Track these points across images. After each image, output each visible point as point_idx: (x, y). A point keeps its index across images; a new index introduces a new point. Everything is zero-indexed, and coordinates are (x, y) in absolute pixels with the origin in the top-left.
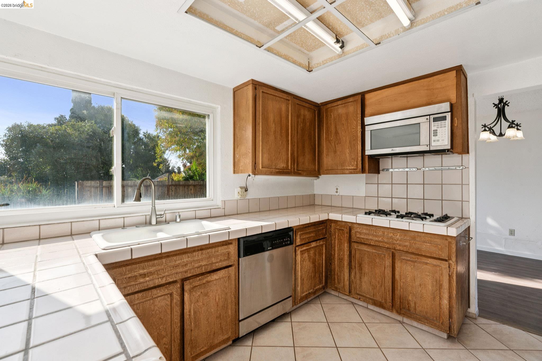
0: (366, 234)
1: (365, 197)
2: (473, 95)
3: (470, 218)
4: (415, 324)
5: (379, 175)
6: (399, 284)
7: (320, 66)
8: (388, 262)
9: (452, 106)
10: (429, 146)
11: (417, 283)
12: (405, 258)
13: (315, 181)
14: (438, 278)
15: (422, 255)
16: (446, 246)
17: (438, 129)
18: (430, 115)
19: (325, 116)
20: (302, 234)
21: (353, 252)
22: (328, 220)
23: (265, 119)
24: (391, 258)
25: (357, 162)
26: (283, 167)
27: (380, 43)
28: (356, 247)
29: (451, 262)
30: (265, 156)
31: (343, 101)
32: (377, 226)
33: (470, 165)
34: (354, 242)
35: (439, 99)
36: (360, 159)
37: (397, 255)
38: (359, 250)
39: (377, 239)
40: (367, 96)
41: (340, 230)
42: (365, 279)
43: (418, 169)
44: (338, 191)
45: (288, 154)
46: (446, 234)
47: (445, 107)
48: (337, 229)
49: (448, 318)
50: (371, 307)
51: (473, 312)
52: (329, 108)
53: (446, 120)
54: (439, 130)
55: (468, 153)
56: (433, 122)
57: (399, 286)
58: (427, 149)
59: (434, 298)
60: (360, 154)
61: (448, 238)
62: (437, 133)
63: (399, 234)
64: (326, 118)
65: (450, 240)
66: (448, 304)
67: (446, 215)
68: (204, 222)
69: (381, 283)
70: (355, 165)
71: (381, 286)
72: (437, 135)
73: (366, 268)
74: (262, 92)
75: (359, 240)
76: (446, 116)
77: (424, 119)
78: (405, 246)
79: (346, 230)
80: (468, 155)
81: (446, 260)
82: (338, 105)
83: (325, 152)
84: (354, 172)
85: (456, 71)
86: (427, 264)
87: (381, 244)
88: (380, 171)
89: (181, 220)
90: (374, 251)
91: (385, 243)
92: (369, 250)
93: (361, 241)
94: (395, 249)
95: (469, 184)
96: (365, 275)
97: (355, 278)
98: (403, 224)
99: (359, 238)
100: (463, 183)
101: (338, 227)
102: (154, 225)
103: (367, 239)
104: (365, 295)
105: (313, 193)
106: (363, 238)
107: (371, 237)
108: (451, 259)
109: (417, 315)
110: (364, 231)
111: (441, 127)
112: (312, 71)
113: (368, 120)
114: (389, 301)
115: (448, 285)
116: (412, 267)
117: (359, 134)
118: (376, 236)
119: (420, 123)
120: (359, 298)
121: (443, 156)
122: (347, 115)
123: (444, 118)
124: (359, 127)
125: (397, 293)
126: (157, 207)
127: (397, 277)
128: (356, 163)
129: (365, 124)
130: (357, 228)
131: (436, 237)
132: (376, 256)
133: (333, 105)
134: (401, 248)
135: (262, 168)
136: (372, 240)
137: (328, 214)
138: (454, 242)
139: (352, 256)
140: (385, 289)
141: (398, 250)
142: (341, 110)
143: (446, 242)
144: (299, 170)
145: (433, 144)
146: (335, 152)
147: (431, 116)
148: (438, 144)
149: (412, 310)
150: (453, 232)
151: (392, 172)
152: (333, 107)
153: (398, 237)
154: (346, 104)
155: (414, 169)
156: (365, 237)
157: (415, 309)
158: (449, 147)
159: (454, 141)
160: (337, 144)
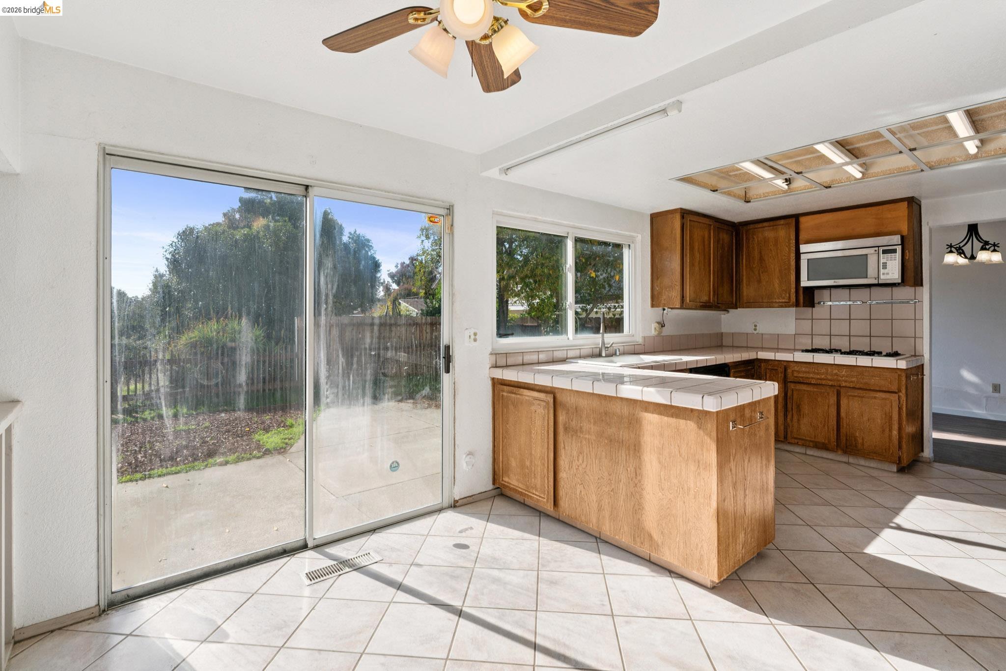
0: (805, 372)
1: (795, 335)
2: (928, 223)
3: (924, 355)
4: (862, 462)
5: (814, 309)
6: (844, 423)
7: (760, 198)
8: (833, 400)
9: (903, 238)
10: (877, 279)
11: (865, 418)
12: (852, 394)
13: (722, 316)
14: (888, 411)
15: (870, 390)
16: (895, 379)
17: (887, 262)
18: (878, 247)
19: (745, 239)
20: (735, 372)
21: (789, 394)
22: (757, 360)
23: (692, 249)
24: (836, 395)
25: (790, 295)
26: (706, 300)
27: (830, 187)
28: (793, 387)
29: (901, 394)
30: (691, 288)
31: (772, 223)
32: (818, 363)
33: (924, 299)
34: (791, 382)
35: (890, 229)
36: (793, 290)
37: (842, 391)
38: (797, 390)
39: (819, 377)
40: (802, 220)
41: (773, 369)
42: (805, 421)
43: (863, 302)
44: (757, 328)
45: (710, 286)
46: (896, 367)
47: (897, 239)
48: (769, 369)
49: (898, 448)
50: (810, 452)
51: (927, 456)
52: (751, 229)
53: (896, 253)
54: (889, 264)
55: (922, 285)
56: (883, 254)
57: (845, 424)
58: (876, 282)
59: (884, 431)
60: (793, 285)
61: (898, 371)
62: (886, 266)
63: (845, 370)
64: (746, 241)
65: (899, 373)
66: (898, 435)
67: (897, 352)
68: (642, 356)
69: (824, 422)
70: (787, 298)
71: (824, 426)
72: (886, 268)
73: (806, 409)
74: (690, 220)
75: (796, 380)
76: (896, 249)
77: (872, 250)
78: (852, 382)
79: (781, 370)
80: (921, 287)
81: (895, 393)
82: (764, 227)
83: (745, 281)
84: (786, 305)
85: (908, 203)
86: (875, 398)
87: (824, 382)
88: (815, 305)
89: (620, 354)
90: (815, 390)
91: (829, 380)
92: (808, 389)
93: (800, 380)
94: (840, 386)
95: (922, 320)
96: (805, 416)
97: (792, 420)
98: (850, 360)
99: (797, 377)
100: (916, 318)
101: (770, 367)
102: (604, 357)
103: (807, 378)
104: (804, 438)
105: (720, 332)
106: (802, 377)
107: (811, 375)
108: (901, 391)
109: (865, 450)
110: (804, 369)
111: (891, 260)
112: (750, 202)
113: (803, 248)
114: (834, 440)
115: (897, 417)
116: (860, 402)
117: (793, 263)
118: (818, 374)
119: (867, 255)
120: (796, 442)
121: (893, 288)
122: (776, 240)
123: (894, 251)
124: (793, 255)
125: (843, 431)
126: (606, 341)
127: (843, 414)
128: (788, 295)
129: (801, 252)
130: (794, 367)
131: (885, 370)
132: (818, 395)
133: (756, 227)
134: (848, 384)
135: (690, 301)
136: (812, 378)
137: (757, 353)
138: (904, 375)
139: (788, 397)
140: (828, 428)
141: (844, 387)
142: (769, 233)
143: (896, 376)
144: (719, 304)
145: (882, 277)
146: (759, 281)
147: (880, 248)
148: (888, 277)
149: (859, 446)
150: (902, 364)
151: (830, 305)
152: (756, 228)
153: (843, 373)
154: (775, 227)
155: (859, 303)
156: (804, 376)
157: (863, 444)
158: (900, 281)
159: (905, 274)
160: (762, 273)
